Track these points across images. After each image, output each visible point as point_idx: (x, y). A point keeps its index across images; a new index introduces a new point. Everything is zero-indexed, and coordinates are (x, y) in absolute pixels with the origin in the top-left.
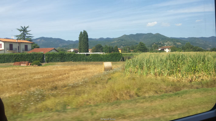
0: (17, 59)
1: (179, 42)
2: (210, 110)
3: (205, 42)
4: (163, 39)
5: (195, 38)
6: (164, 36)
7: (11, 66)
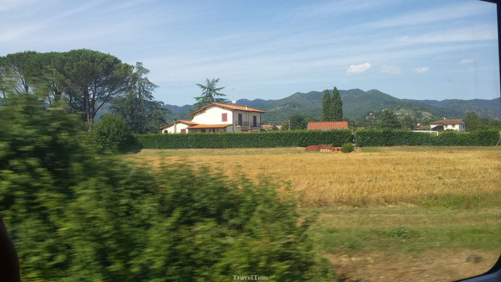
0: (304, 141)
1: (427, 109)
2: (486, 271)
3: (483, 110)
4: (387, 103)
5: (461, 102)
6: (389, 97)
7: (299, 152)
